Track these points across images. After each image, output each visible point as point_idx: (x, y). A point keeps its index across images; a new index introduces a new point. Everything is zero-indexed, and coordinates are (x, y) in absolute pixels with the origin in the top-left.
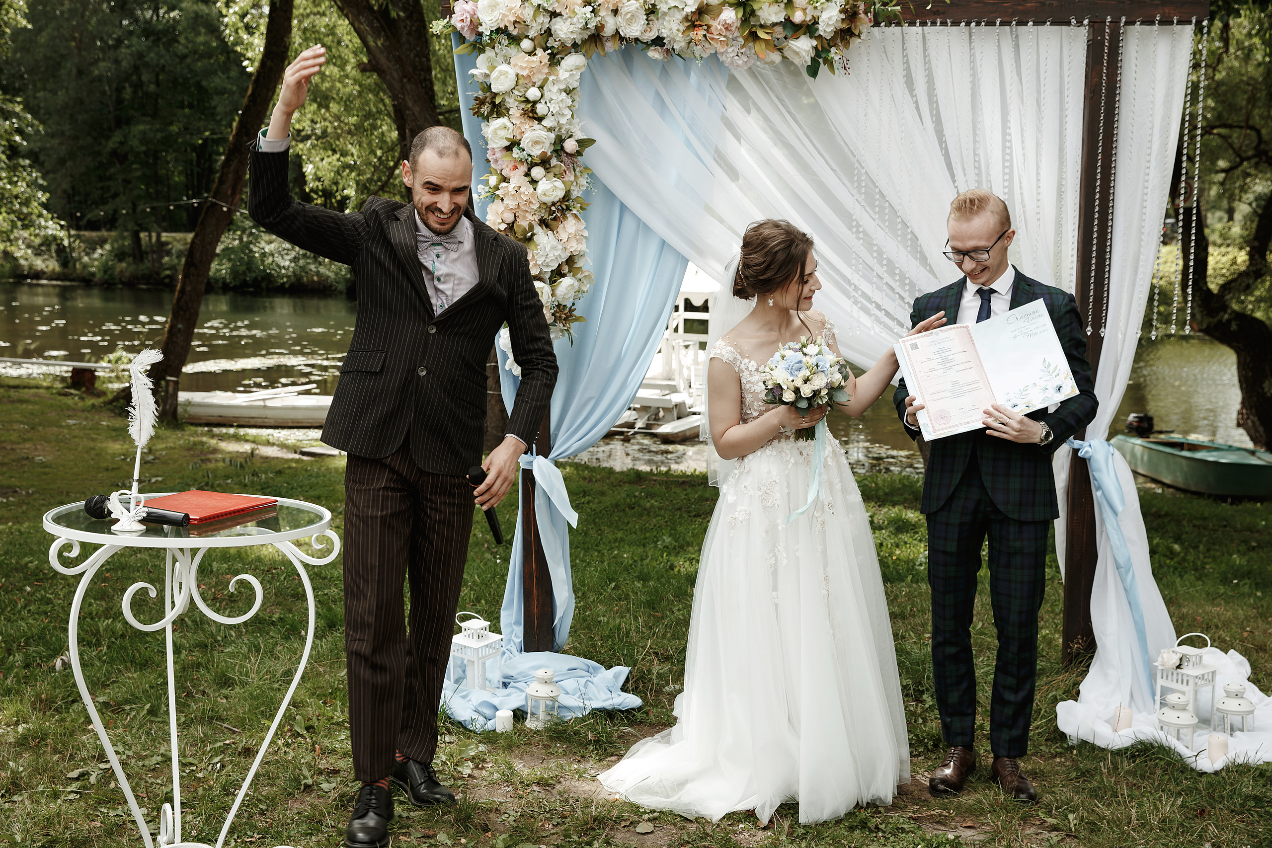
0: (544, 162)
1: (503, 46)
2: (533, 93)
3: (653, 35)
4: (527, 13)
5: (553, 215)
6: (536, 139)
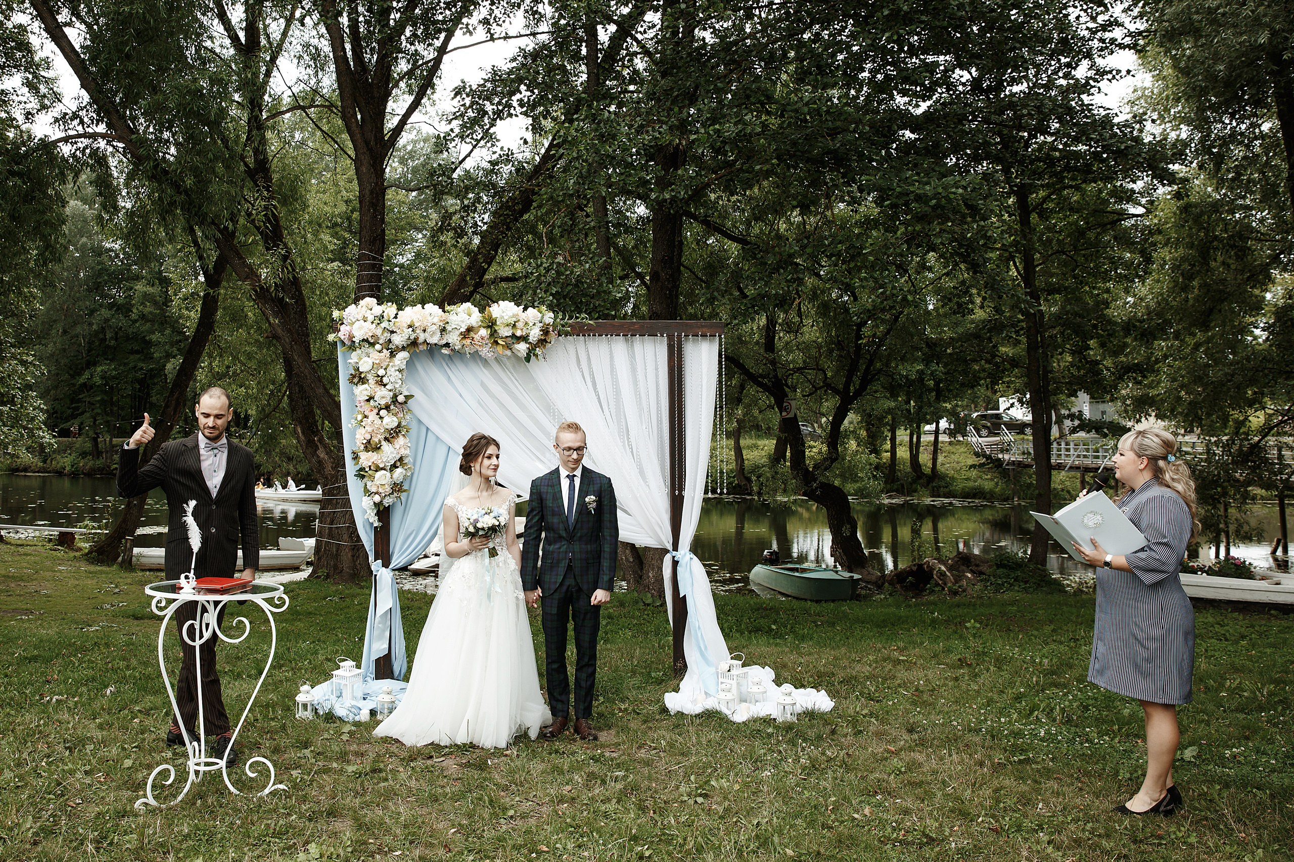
0: (387, 408)
1: (366, 348)
2: (381, 372)
3: (444, 342)
4: (379, 332)
5: (392, 435)
6: (383, 395)
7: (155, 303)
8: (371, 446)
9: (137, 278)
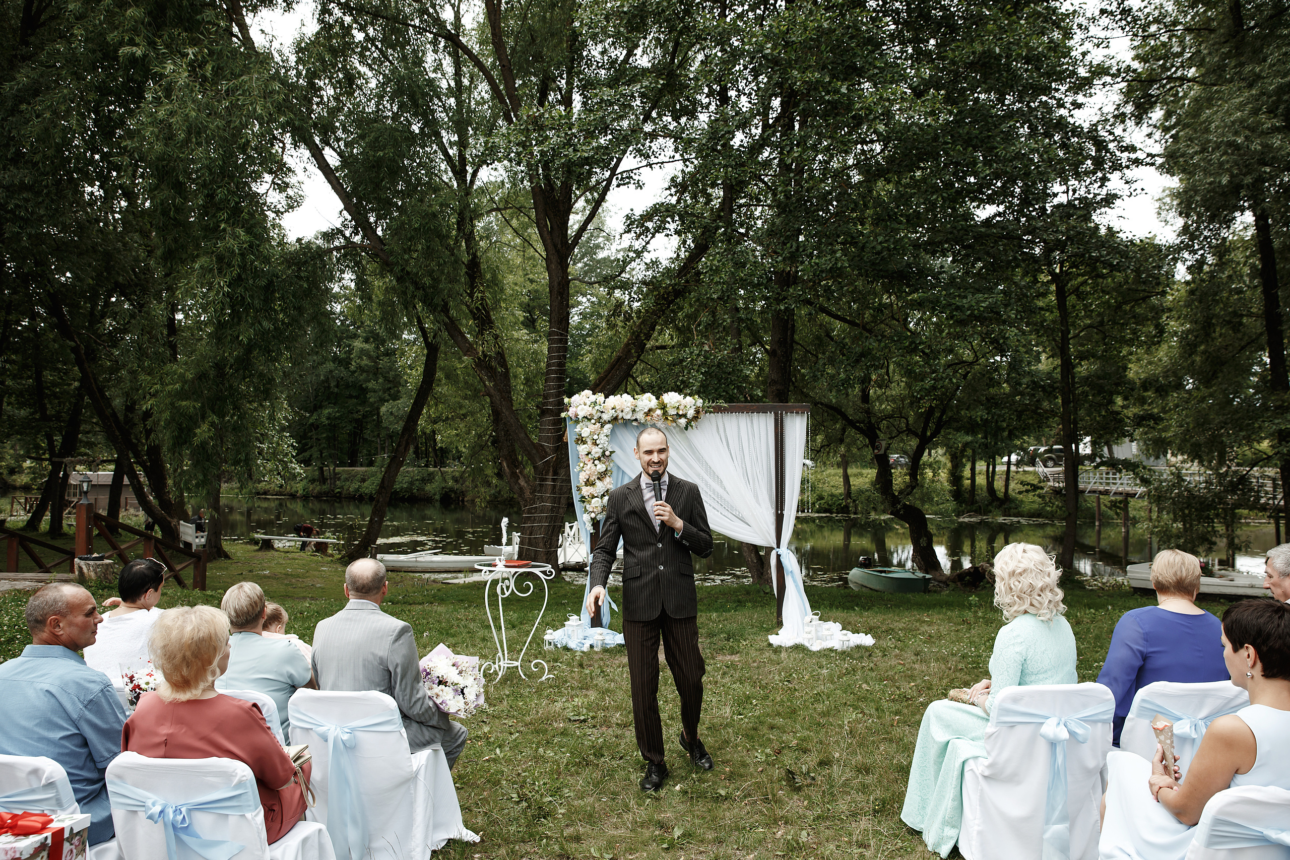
0: (599, 459)
1: (586, 422)
2: (595, 437)
3: (634, 418)
4: (594, 412)
5: (602, 476)
6: (596, 451)
7: (370, 357)
8: (589, 483)
9: (355, 336)
